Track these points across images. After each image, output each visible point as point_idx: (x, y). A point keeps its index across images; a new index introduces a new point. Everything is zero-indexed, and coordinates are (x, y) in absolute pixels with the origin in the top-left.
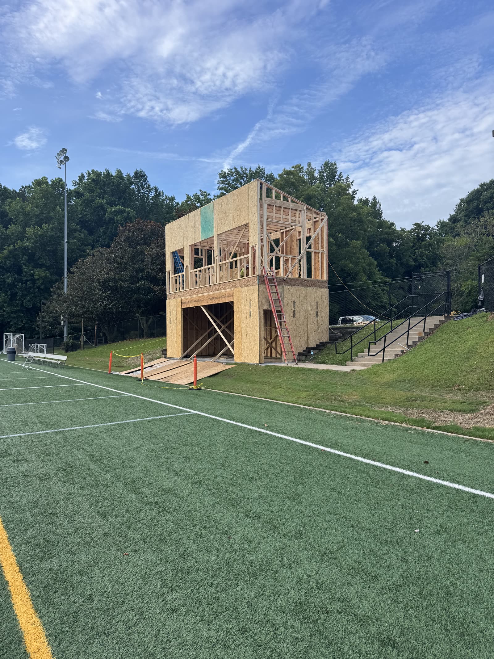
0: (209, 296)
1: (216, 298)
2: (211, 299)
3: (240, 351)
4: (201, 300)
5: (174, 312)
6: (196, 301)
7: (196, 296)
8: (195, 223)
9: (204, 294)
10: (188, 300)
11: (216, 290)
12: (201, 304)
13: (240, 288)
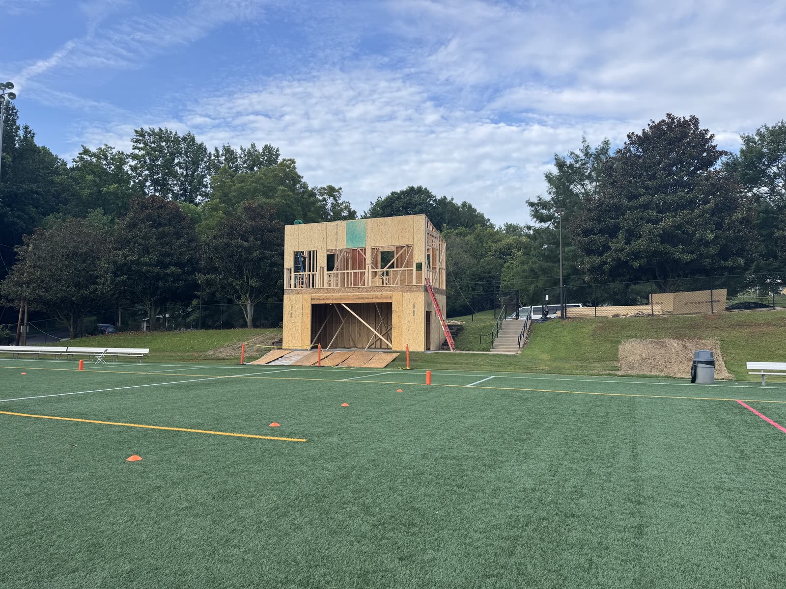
0: (357, 295)
1: (368, 298)
2: (359, 298)
3: (400, 342)
4: (343, 299)
5: (298, 307)
6: (335, 299)
7: (336, 295)
8: (337, 232)
9: (349, 294)
10: (323, 297)
11: (367, 292)
12: (342, 302)
13: (401, 293)
